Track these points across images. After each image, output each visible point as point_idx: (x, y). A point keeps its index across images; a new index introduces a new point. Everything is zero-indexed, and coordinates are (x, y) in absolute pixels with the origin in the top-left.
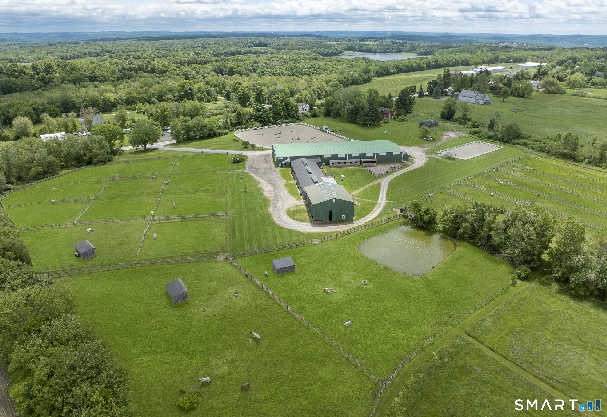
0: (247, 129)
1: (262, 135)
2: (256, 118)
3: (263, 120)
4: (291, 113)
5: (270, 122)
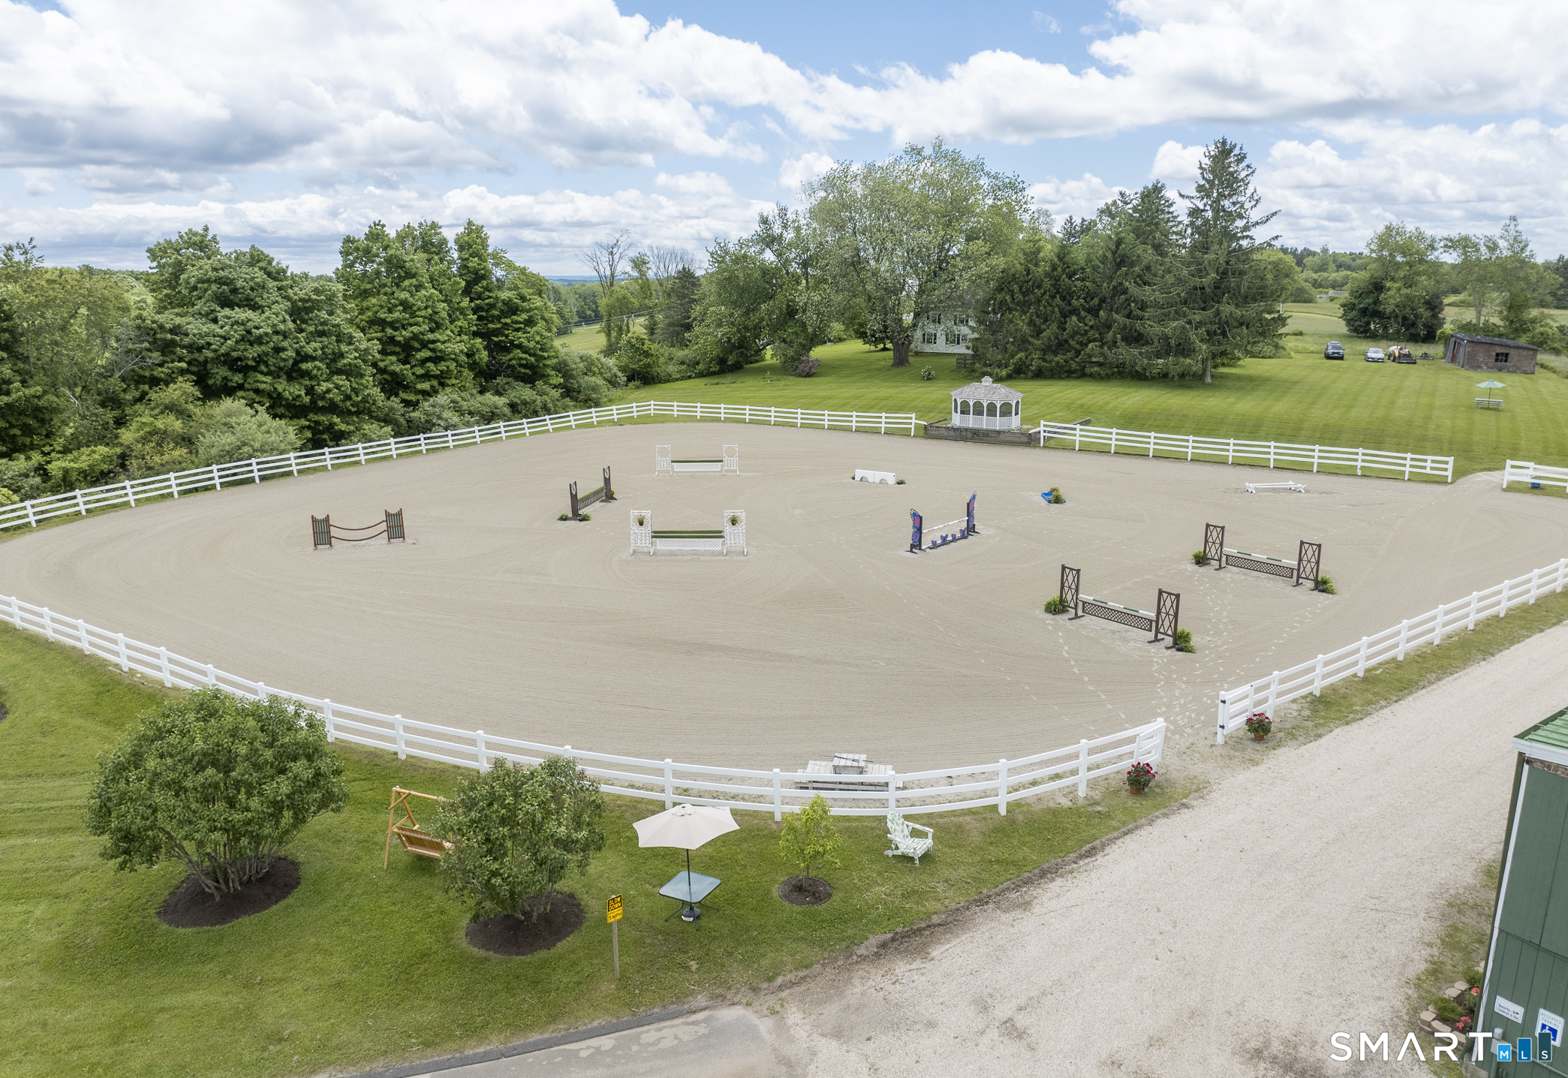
0: (128, 489)
1: (395, 526)
2: (221, 372)
3: (293, 390)
4: (521, 338)
5: (365, 410)
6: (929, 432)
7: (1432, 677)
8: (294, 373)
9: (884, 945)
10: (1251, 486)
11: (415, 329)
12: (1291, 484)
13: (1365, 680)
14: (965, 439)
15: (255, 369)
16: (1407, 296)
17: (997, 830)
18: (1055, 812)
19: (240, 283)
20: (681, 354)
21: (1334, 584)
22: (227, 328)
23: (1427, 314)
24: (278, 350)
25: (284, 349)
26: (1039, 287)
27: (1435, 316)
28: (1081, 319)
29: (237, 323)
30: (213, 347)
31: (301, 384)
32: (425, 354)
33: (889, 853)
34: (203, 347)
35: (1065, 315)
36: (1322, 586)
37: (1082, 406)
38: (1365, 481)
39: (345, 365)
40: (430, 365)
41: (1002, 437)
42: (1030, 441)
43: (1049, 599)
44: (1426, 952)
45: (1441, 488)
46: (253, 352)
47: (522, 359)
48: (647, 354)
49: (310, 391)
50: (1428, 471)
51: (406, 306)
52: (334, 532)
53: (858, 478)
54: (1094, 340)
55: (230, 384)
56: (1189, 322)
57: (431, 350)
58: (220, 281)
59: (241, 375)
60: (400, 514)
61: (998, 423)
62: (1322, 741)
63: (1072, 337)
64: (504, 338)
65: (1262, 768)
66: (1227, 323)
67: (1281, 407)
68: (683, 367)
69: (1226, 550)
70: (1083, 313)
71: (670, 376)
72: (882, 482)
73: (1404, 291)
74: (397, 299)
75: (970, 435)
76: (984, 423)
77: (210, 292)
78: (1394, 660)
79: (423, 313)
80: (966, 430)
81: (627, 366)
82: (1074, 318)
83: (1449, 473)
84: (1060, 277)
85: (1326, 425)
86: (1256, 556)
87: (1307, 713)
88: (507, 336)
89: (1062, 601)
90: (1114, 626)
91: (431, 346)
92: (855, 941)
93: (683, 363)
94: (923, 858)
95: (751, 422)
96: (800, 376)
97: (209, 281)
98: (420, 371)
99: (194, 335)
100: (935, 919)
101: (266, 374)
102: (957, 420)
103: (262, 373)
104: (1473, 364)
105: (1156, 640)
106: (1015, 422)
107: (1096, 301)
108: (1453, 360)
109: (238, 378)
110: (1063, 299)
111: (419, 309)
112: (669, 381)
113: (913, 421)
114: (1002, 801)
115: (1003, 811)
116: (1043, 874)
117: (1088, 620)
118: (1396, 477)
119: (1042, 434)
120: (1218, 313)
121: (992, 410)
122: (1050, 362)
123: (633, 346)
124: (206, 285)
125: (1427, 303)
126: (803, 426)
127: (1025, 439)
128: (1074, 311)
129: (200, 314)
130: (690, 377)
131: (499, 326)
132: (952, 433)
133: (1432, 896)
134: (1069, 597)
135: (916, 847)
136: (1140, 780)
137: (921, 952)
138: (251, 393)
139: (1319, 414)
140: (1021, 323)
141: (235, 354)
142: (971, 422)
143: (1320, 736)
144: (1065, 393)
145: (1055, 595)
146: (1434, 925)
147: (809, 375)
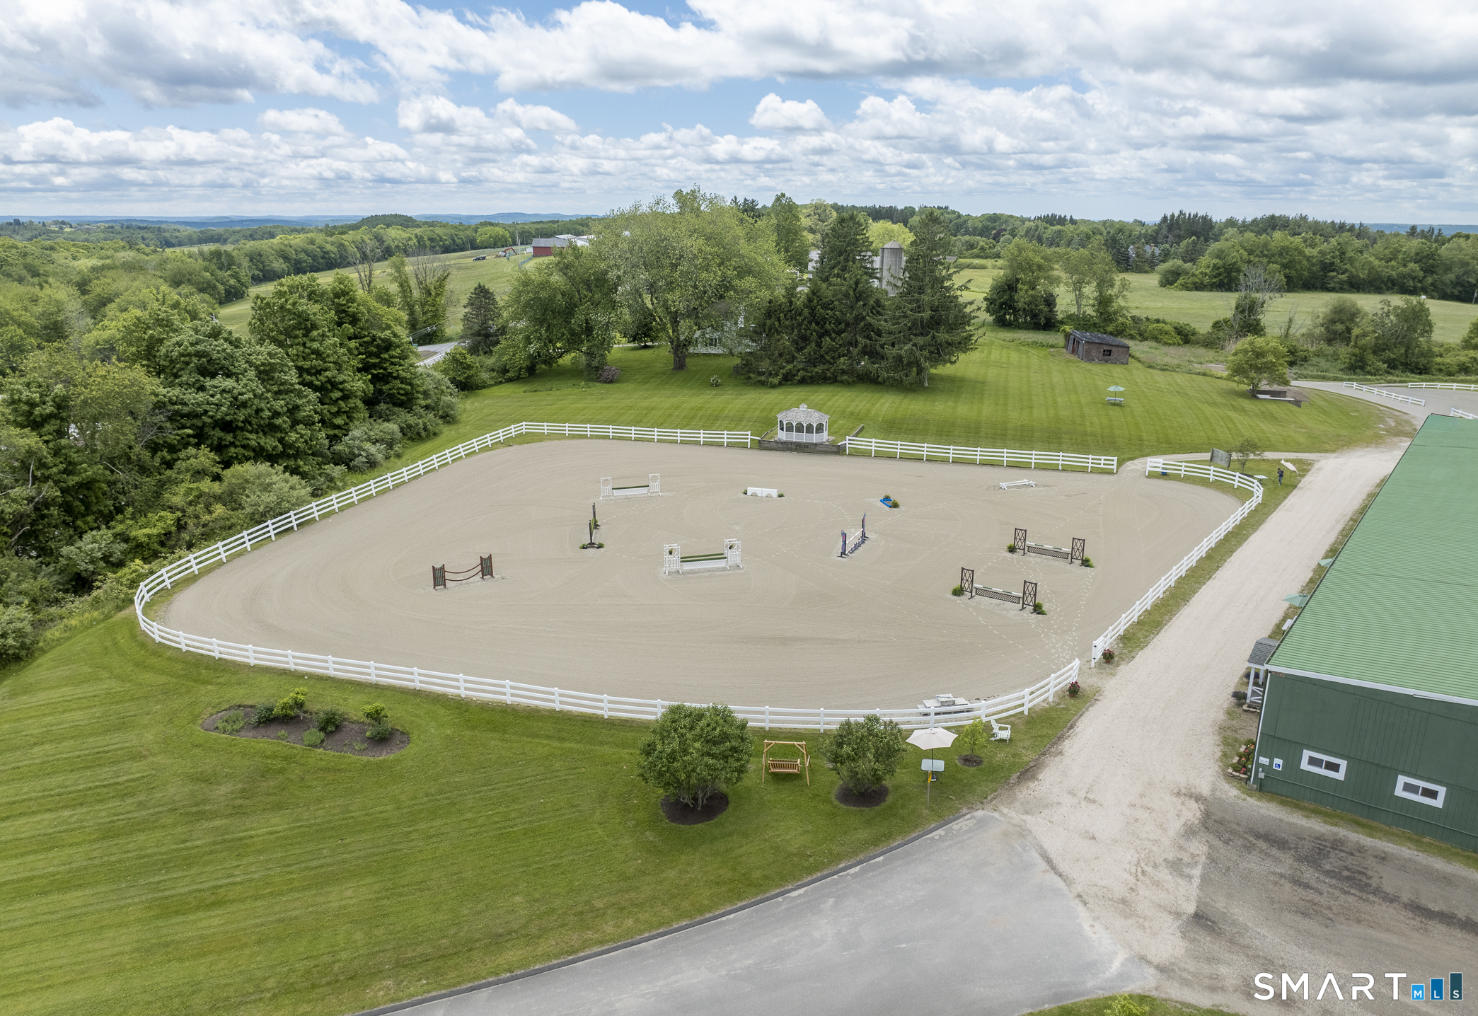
1: (486, 567)
4: (399, 370)
6: (762, 445)
7: (1167, 617)
8: (271, 428)
9: (1019, 778)
10: (1004, 485)
11: (327, 373)
12: (1026, 481)
13: (1138, 623)
14: (791, 450)
15: (242, 429)
16: (1032, 296)
17: (1028, 722)
18: (1046, 710)
19: (215, 356)
20: (490, 361)
21: (1092, 561)
22: (218, 396)
23: (1046, 309)
24: (258, 411)
25: (262, 410)
26: (800, 315)
27: (1051, 311)
28: (833, 339)
29: (224, 391)
30: (211, 413)
31: (274, 437)
32: (337, 394)
33: (993, 739)
34: (202, 415)
35: (821, 336)
36: (1086, 563)
37: (852, 414)
38: (1064, 474)
39: (304, 417)
40: (342, 403)
41: (818, 448)
42: (839, 451)
43: (954, 587)
44: (1219, 748)
45: (1111, 478)
46: (242, 415)
47: (401, 389)
48: (469, 367)
49: (281, 441)
50: (1102, 466)
51: (317, 353)
52: (447, 576)
53: (749, 493)
54: (843, 356)
55: (223, 443)
56: (915, 345)
57: (341, 390)
58: (199, 355)
59: (231, 434)
60: (490, 557)
61: (815, 438)
62: (1136, 659)
63: (827, 353)
64: (381, 371)
65: (1118, 677)
66: (940, 344)
67: (986, 410)
68: (495, 374)
69: (1028, 543)
70: (833, 335)
71: (485, 382)
72: (768, 496)
73: (1031, 292)
74: (309, 348)
75: (794, 447)
76: (804, 438)
77: (192, 365)
78: (1146, 610)
79: (331, 359)
80: (791, 443)
81: (454, 378)
82: (828, 339)
83: (1115, 467)
84: (815, 307)
85: (1022, 426)
86: (1046, 546)
87: (1121, 645)
88: (385, 369)
89: (962, 588)
90: (995, 601)
91: (341, 386)
92: (1007, 778)
93: (493, 370)
94: (1010, 740)
95: (614, 438)
96: (605, 382)
97: (189, 355)
98: (334, 409)
99: (193, 404)
100: (1032, 764)
101: (251, 432)
102: (782, 436)
103: (248, 431)
104: (1088, 358)
105: (1023, 608)
106: (825, 437)
107: (843, 326)
108: (1074, 351)
109: (229, 437)
110: (817, 324)
111: (328, 356)
112: (485, 387)
113: (749, 437)
114: (1025, 710)
115: (1026, 713)
116: (1059, 739)
117: (978, 598)
118: (1083, 470)
119: (848, 446)
120: (934, 337)
121: (810, 429)
122: (811, 372)
123: (457, 360)
124: (187, 359)
125: (1046, 300)
126: (659, 441)
127: (835, 449)
128: (827, 333)
129: (187, 384)
130: (501, 382)
131: (377, 361)
132: (780, 445)
133: (1211, 726)
134: (967, 585)
135: (1005, 735)
136: (1074, 690)
137: (1034, 778)
138: (239, 448)
139: (1016, 417)
140: (786, 340)
141: (228, 418)
142: (794, 437)
143: (1134, 657)
144: (834, 400)
145: (957, 584)
146: (1217, 738)
147: (611, 382)
